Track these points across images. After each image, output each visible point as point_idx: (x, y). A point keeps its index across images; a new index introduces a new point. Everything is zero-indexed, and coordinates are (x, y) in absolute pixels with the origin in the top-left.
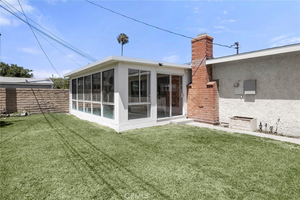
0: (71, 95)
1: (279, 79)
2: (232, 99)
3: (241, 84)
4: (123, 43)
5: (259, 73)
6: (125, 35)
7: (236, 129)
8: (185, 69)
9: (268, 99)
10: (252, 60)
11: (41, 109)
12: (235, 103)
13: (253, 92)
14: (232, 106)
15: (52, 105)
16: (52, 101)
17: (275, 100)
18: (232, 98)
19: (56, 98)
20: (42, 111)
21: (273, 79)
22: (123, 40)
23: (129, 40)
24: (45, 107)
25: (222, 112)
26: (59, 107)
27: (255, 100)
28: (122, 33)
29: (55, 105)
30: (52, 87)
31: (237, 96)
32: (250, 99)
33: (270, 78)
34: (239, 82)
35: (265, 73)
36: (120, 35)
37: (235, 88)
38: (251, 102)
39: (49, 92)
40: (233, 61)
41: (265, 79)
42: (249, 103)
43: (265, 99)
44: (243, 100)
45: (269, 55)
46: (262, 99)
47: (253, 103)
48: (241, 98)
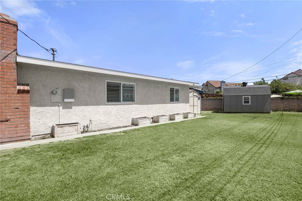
1: (91, 90)
2: (48, 108)
3: (60, 91)
5: (76, 83)
7: (63, 136)
9: (83, 106)
10: (70, 71)
12: (52, 112)
13: (73, 100)
14: (48, 115)
17: (88, 106)
18: (47, 106)
21: (86, 90)
25: (33, 123)
27: (73, 107)
31: (53, 104)
32: (68, 106)
33: (84, 89)
34: (57, 90)
35: (81, 85)
37: (52, 95)
38: (69, 109)
40: (49, 66)
41: (81, 89)
42: (67, 110)
43: (80, 106)
44: (61, 108)
45: (84, 71)
46: (79, 106)
47: (71, 110)
48: (59, 106)
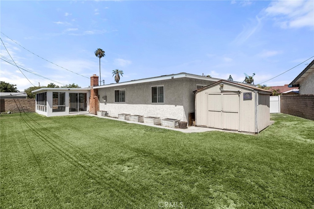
0: (36, 102)
4: (100, 57)
5: (107, 93)
6: (101, 50)
8: (88, 90)
11: (19, 110)
15: (26, 108)
16: (26, 105)
17: (110, 104)
19: (28, 104)
20: (20, 111)
22: (100, 54)
23: (105, 53)
24: (21, 109)
26: (31, 109)
28: (99, 48)
29: (28, 108)
30: (26, 98)
34: (103, 96)
36: (97, 50)
39: (24, 100)
